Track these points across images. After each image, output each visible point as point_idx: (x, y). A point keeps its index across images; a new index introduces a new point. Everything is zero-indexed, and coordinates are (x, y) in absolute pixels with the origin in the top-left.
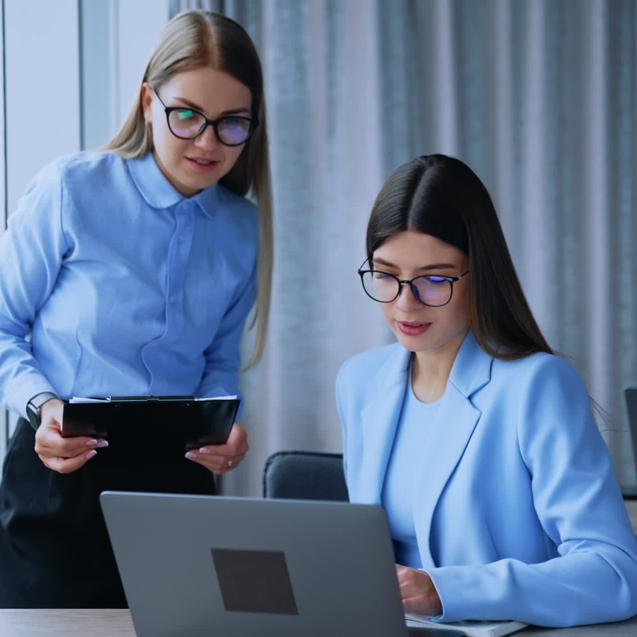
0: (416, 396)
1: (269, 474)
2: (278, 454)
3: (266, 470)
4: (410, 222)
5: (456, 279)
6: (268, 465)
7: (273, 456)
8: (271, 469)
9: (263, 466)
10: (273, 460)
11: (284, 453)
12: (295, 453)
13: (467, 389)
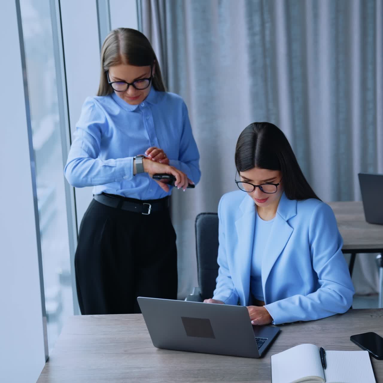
0: (260, 218)
1: (198, 223)
2: (201, 214)
3: (196, 221)
4: (256, 165)
5: (278, 184)
6: (197, 219)
7: (199, 215)
8: (198, 220)
9: (195, 220)
10: (198, 217)
11: (204, 214)
12: (209, 214)
13: (286, 218)
